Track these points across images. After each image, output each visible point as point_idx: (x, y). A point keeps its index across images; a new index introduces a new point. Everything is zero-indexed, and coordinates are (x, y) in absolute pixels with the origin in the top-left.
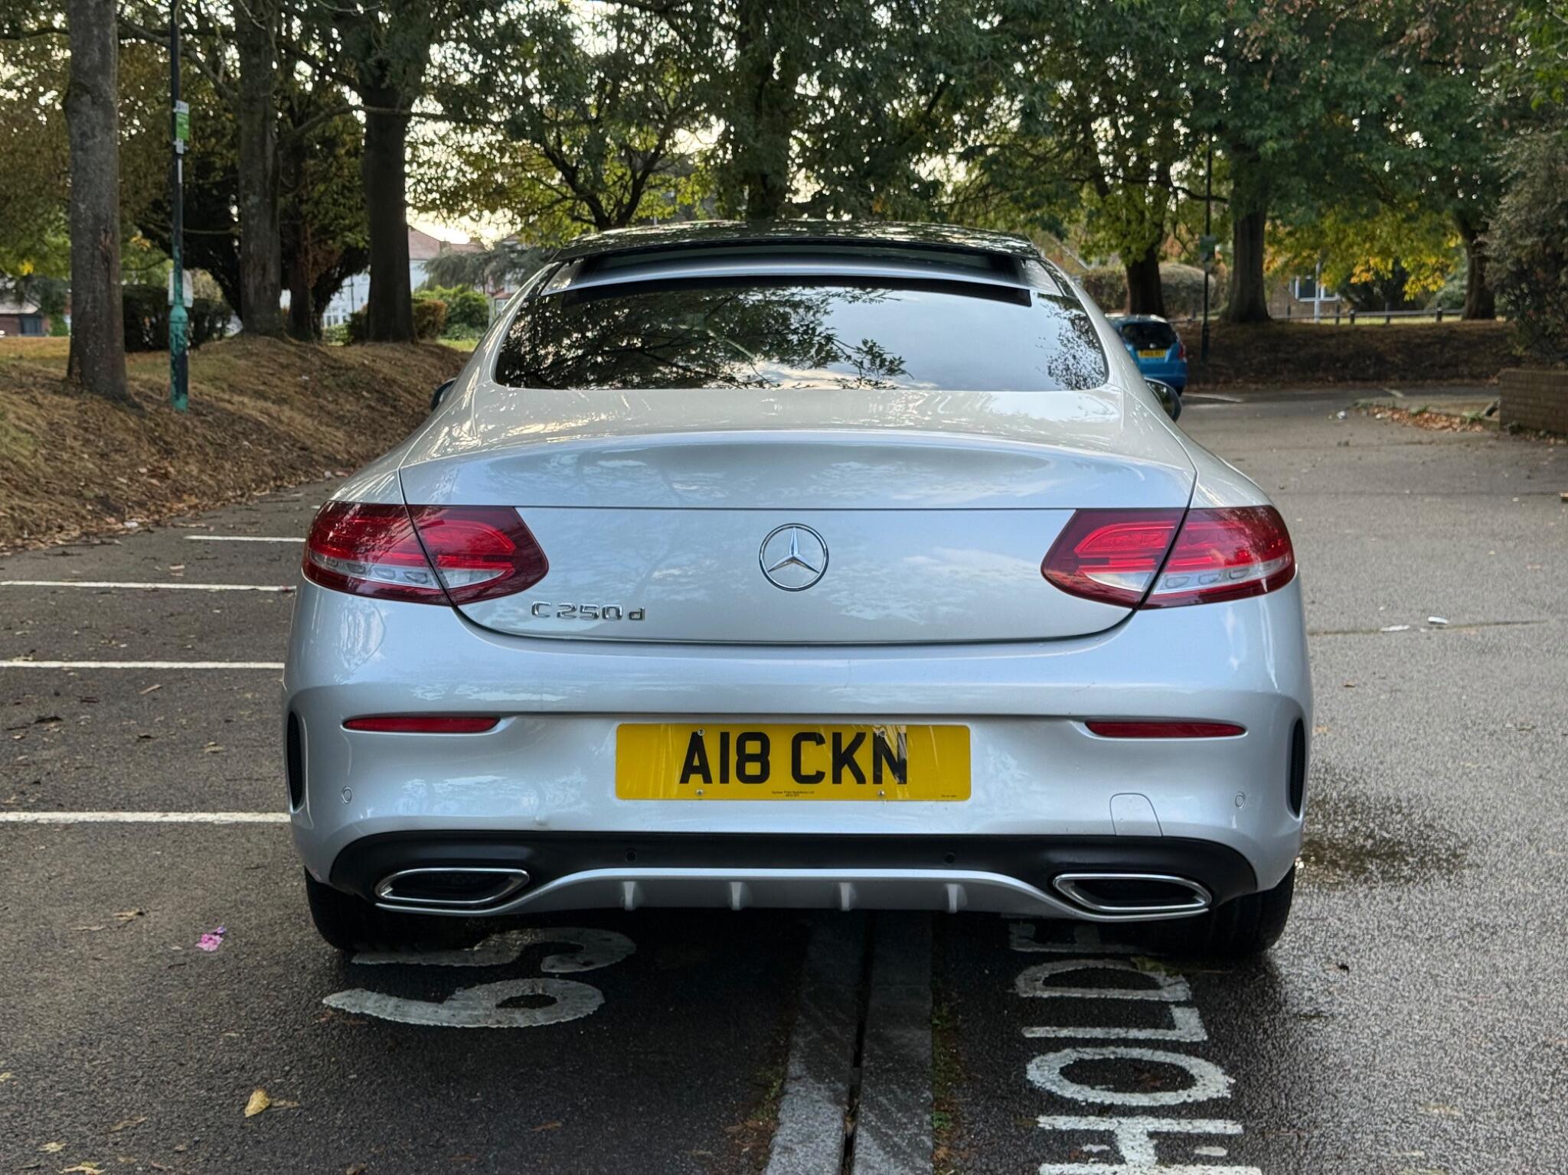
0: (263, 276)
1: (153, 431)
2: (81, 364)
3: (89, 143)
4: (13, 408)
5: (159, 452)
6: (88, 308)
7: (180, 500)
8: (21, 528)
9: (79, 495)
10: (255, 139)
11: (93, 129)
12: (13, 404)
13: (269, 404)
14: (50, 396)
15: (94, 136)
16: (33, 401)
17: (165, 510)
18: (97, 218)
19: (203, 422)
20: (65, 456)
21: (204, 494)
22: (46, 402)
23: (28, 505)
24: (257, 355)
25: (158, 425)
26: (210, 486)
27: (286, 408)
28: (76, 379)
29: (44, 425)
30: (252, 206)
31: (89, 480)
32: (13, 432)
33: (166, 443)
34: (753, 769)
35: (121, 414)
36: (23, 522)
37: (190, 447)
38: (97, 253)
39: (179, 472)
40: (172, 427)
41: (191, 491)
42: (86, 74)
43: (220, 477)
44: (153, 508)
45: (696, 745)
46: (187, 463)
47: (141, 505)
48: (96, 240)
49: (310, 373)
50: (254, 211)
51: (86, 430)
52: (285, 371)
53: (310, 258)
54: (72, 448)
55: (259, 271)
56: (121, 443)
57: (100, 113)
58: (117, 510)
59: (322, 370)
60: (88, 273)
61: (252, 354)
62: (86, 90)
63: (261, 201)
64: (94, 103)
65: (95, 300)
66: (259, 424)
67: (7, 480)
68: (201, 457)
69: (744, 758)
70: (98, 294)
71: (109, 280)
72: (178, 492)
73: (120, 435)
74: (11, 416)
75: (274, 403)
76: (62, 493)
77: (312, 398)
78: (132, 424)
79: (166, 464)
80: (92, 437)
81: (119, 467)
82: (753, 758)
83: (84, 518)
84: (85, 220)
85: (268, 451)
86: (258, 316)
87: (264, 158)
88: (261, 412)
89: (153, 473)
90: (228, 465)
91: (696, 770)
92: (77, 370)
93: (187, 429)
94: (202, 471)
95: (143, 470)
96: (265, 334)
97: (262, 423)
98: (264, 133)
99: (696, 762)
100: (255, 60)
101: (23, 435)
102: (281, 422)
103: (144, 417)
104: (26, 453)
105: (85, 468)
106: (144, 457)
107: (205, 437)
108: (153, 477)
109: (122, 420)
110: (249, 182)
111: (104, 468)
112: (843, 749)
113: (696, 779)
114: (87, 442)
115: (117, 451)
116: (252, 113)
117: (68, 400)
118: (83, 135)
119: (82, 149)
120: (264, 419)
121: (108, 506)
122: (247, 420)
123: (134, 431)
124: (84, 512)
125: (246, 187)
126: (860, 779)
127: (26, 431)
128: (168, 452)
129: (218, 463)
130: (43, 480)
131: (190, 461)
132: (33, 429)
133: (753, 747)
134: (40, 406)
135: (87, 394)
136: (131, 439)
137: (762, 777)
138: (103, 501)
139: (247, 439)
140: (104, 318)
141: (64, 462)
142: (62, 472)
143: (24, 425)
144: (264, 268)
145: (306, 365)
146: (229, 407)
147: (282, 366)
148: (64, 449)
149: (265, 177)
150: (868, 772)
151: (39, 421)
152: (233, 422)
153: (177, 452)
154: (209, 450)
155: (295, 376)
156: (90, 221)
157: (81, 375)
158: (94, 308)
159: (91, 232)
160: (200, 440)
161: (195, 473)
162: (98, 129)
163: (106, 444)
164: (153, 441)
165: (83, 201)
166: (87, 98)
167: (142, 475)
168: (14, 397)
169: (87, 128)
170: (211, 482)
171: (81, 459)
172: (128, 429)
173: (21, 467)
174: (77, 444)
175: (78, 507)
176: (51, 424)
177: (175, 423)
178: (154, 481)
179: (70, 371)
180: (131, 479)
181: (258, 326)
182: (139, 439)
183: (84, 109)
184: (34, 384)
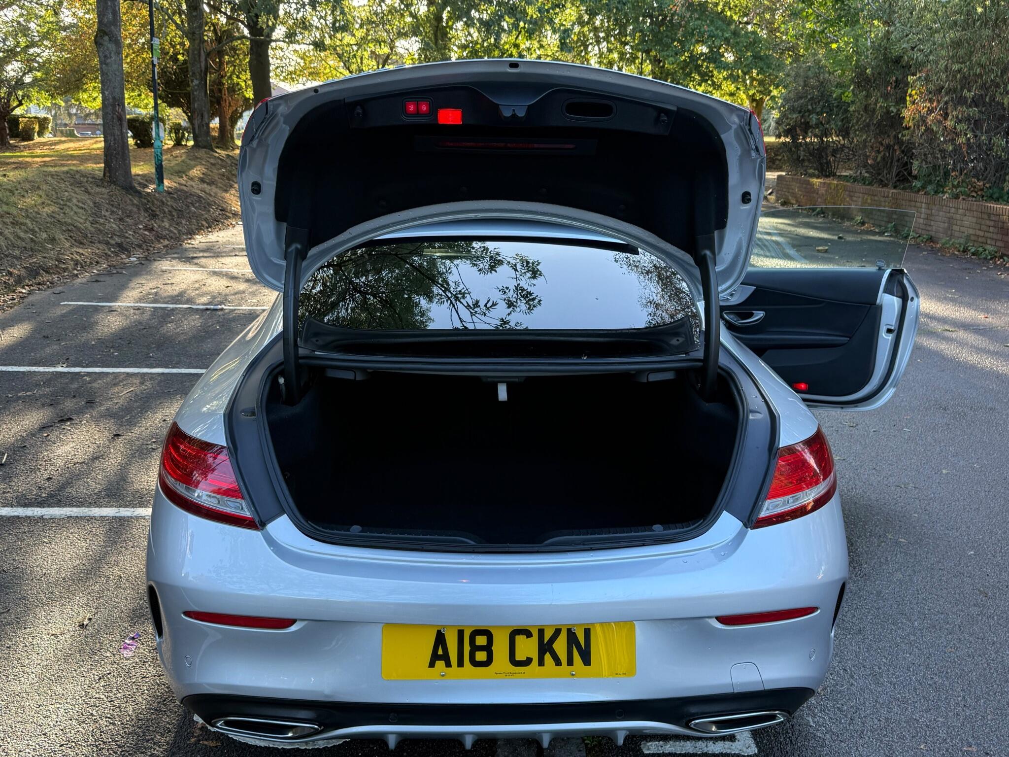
0: (202, 119)
1: (146, 204)
2: (110, 172)
3: (108, 61)
4: (75, 195)
5: (149, 216)
6: (112, 144)
7: (159, 242)
8: (77, 264)
9: (107, 243)
10: (196, 52)
11: (110, 53)
12: (75, 193)
13: (205, 185)
14: (94, 187)
15: (111, 57)
16: (87, 191)
17: (152, 249)
18: (114, 98)
19: (172, 198)
20: (102, 221)
21: (172, 238)
22: (93, 191)
23: (81, 251)
24: (200, 158)
25: (148, 201)
26: (175, 234)
27: (213, 187)
28: (107, 179)
29: (91, 204)
30: (196, 85)
31: (113, 234)
32: (75, 208)
33: (152, 211)
34: (481, 656)
35: (130, 197)
36: (77, 261)
37: (165, 213)
38: (115, 116)
39: (159, 226)
40: (156, 202)
41: (164, 238)
42: (105, 25)
43: (180, 228)
44: (145, 248)
45: (440, 639)
46: (163, 221)
47: (140, 246)
48: (114, 110)
49: (225, 168)
50: (196, 87)
51: (112, 205)
52: (213, 167)
53: (227, 103)
54: (105, 216)
55: (199, 117)
56: (130, 212)
57: (114, 46)
58: (127, 250)
59: (232, 166)
60: (111, 127)
61: (197, 158)
62: (105, 33)
63: (200, 83)
64: (110, 40)
65: (115, 140)
66: (199, 197)
67: (71, 237)
68: (170, 217)
69: (475, 648)
70: (116, 137)
71: (121, 130)
72: (159, 237)
73: (130, 208)
74: (75, 201)
75: (208, 184)
76: (99, 242)
77: (227, 181)
78: (135, 202)
79: (153, 222)
80: (115, 210)
81: (129, 225)
82: (481, 648)
83: (109, 256)
84: (108, 100)
85: (203, 213)
86: (200, 139)
87: (200, 62)
88: (201, 191)
89: (146, 228)
90: (184, 222)
91: (440, 658)
92: (108, 174)
93: (163, 202)
94: (171, 225)
95: (141, 227)
96: (205, 147)
97: (201, 197)
98: (200, 49)
99: (440, 652)
100: (194, 14)
101: (80, 210)
102: (211, 195)
103: (141, 197)
104: (81, 221)
105: (111, 227)
106: (141, 219)
107: (172, 207)
108: (145, 230)
109: (130, 200)
110: (194, 73)
111: (121, 226)
112: (546, 641)
113: (440, 664)
114: (113, 212)
115: (128, 216)
116: (194, 40)
117: (103, 189)
118: (105, 56)
119: (105, 64)
120: (202, 194)
121: (122, 248)
122: (194, 196)
123: (137, 205)
124: (109, 253)
125: (192, 76)
126: (558, 662)
127: (82, 208)
128: (154, 216)
129: (179, 220)
130: (89, 235)
131: (165, 220)
132: (85, 207)
133: (481, 641)
134: (89, 193)
135: (113, 186)
136: (135, 209)
137: (488, 662)
138: (120, 245)
139: (194, 206)
140: (120, 149)
141: (101, 224)
142: (99, 230)
143: (81, 205)
144: (202, 116)
145: (224, 164)
146: (185, 188)
147: (212, 164)
148: (101, 217)
149: (201, 71)
150: (563, 657)
151: (89, 201)
152: (186, 198)
153: (158, 215)
154: (174, 213)
155: (218, 169)
156: (111, 100)
157: (110, 177)
158: (115, 144)
159: (111, 105)
160: (170, 208)
161: (167, 226)
162: (113, 53)
163: (123, 212)
164: (146, 210)
165: (107, 90)
166: (106, 38)
167: (140, 229)
168: (76, 189)
169: (107, 53)
170: (176, 231)
171: (110, 222)
172: (133, 204)
173: (78, 229)
174: (107, 214)
175: (107, 251)
176: (95, 203)
177: (157, 200)
178: (146, 233)
179: (104, 175)
180: (134, 232)
181: (200, 144)
182: (139, 209)
183: (106, 43)
184: (87, 182)
